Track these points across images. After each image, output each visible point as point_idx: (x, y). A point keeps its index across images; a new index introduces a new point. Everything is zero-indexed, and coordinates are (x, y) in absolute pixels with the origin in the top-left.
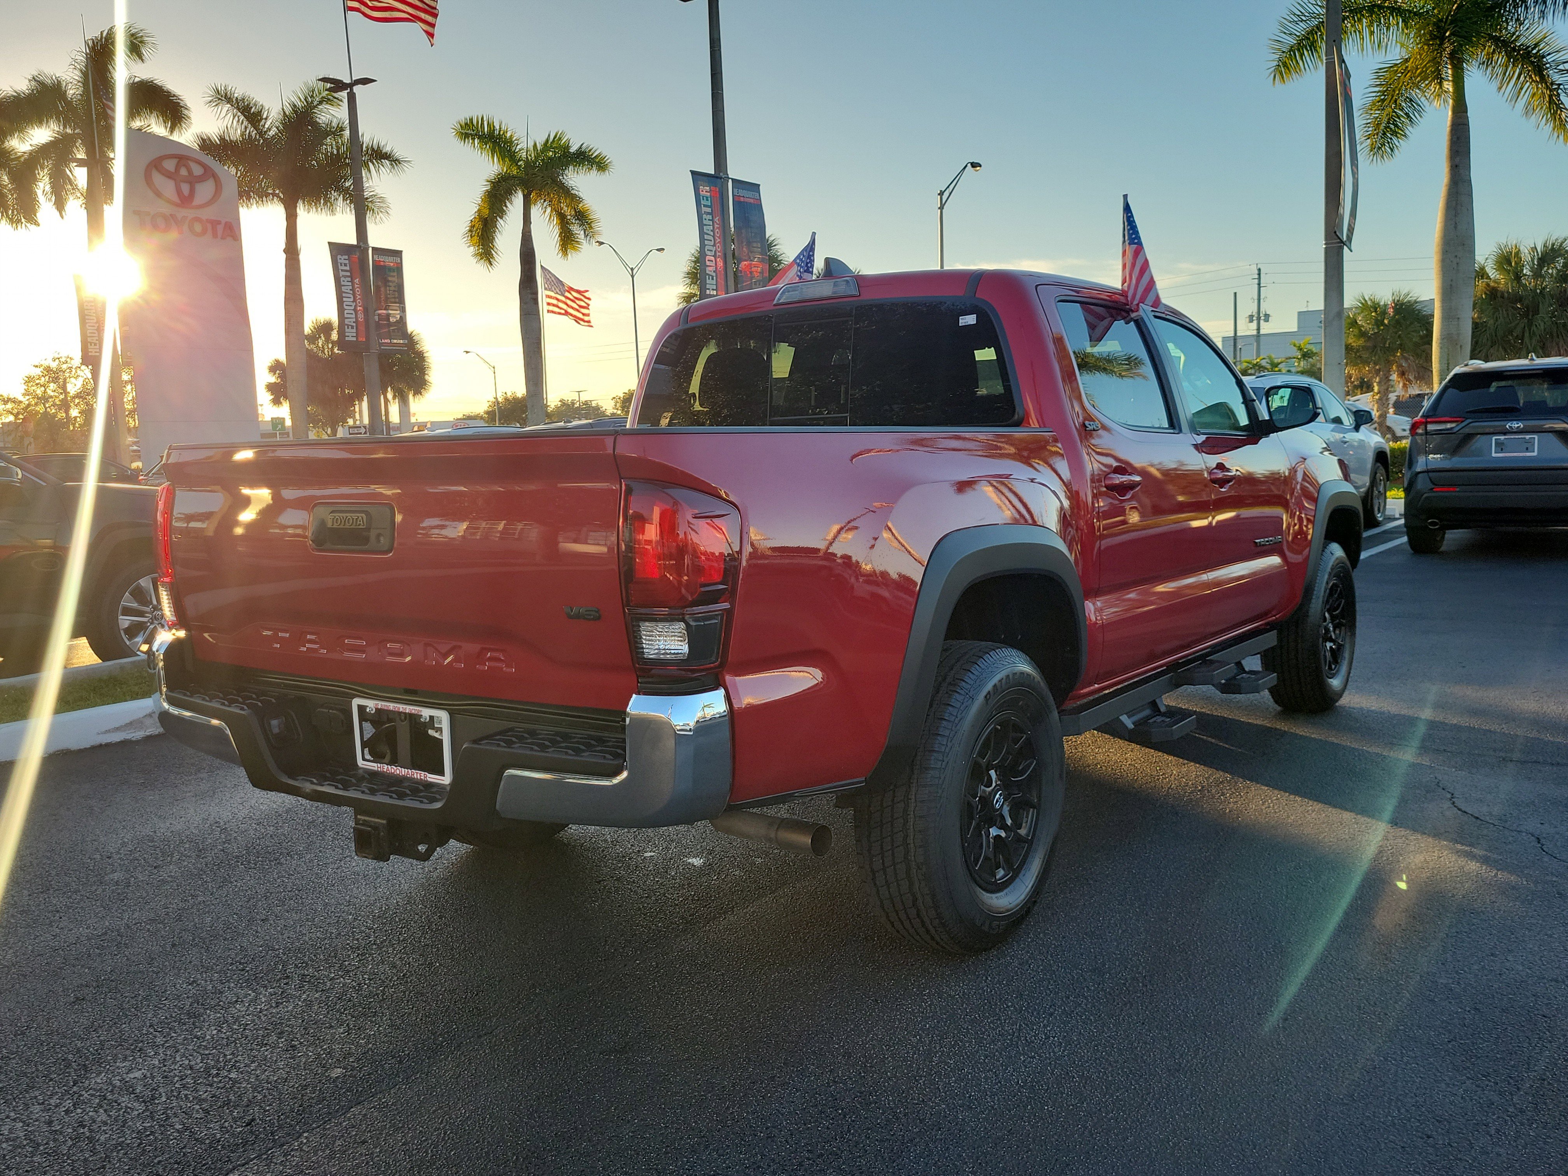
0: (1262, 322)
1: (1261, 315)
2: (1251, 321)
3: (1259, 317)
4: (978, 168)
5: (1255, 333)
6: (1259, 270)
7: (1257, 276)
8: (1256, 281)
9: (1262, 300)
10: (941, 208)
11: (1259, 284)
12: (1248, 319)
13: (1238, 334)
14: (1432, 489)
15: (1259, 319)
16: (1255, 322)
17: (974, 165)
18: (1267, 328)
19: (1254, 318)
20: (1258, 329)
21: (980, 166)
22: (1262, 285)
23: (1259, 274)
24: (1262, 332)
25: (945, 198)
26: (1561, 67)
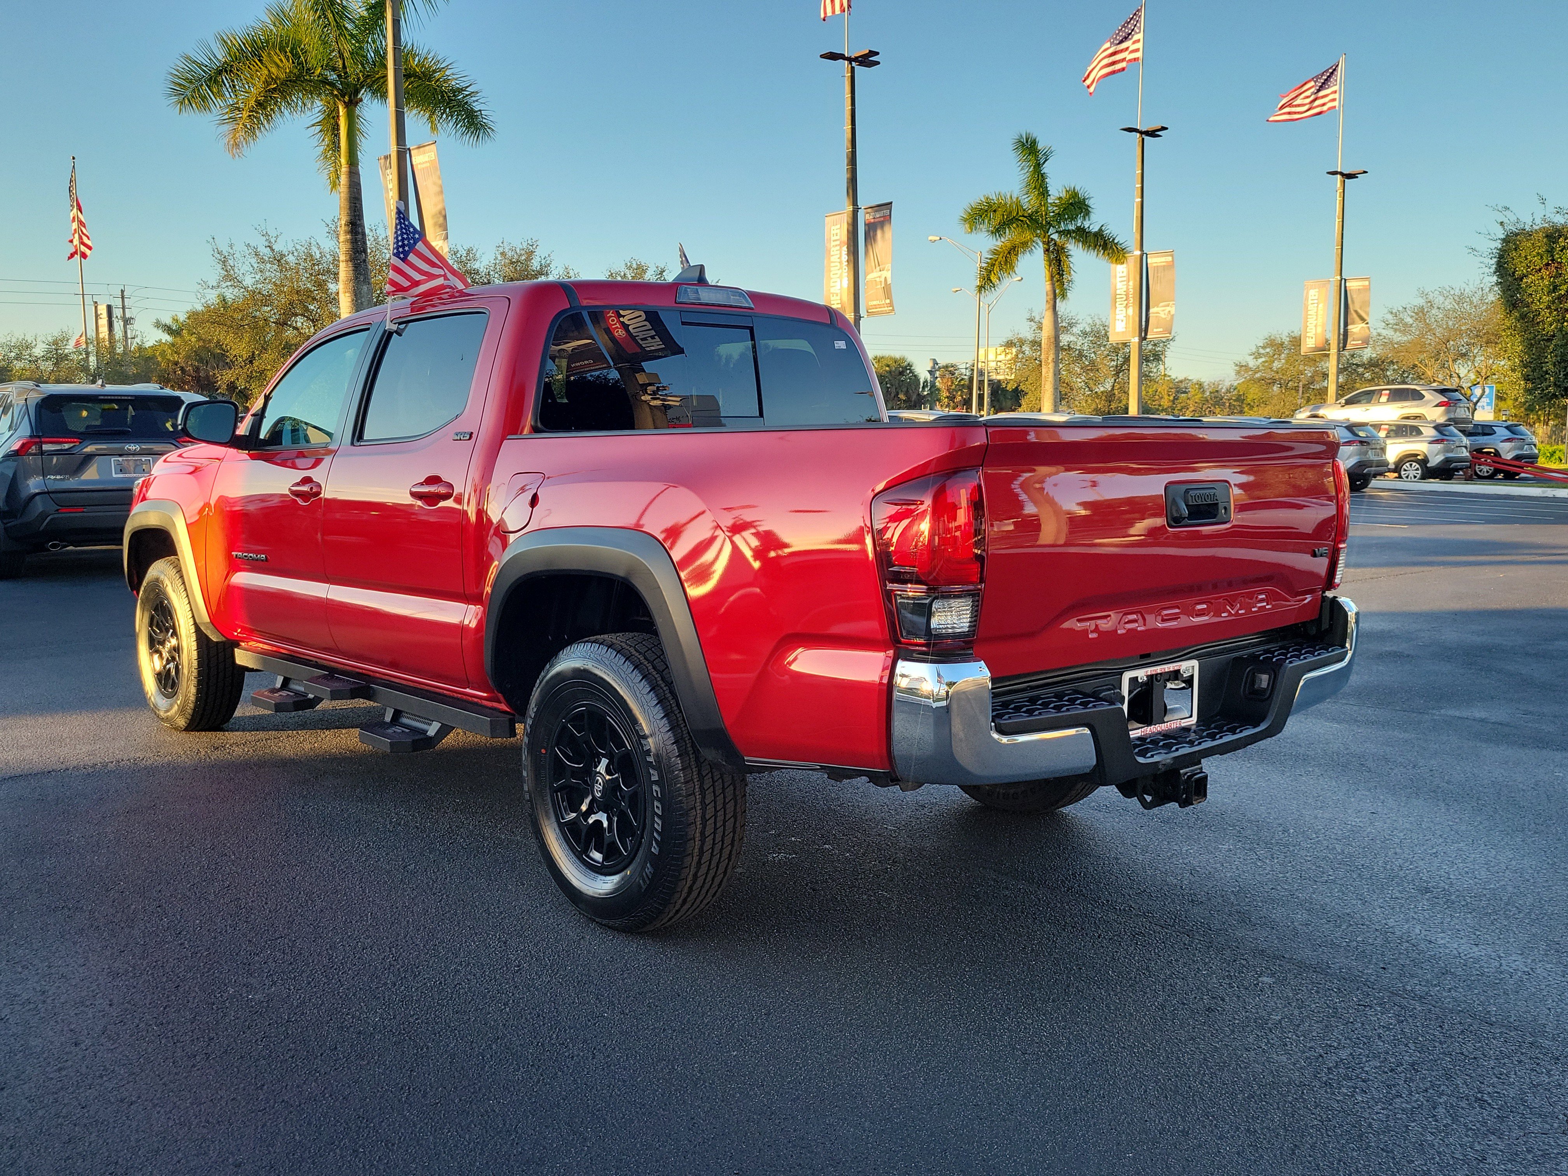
14: (57, 510)
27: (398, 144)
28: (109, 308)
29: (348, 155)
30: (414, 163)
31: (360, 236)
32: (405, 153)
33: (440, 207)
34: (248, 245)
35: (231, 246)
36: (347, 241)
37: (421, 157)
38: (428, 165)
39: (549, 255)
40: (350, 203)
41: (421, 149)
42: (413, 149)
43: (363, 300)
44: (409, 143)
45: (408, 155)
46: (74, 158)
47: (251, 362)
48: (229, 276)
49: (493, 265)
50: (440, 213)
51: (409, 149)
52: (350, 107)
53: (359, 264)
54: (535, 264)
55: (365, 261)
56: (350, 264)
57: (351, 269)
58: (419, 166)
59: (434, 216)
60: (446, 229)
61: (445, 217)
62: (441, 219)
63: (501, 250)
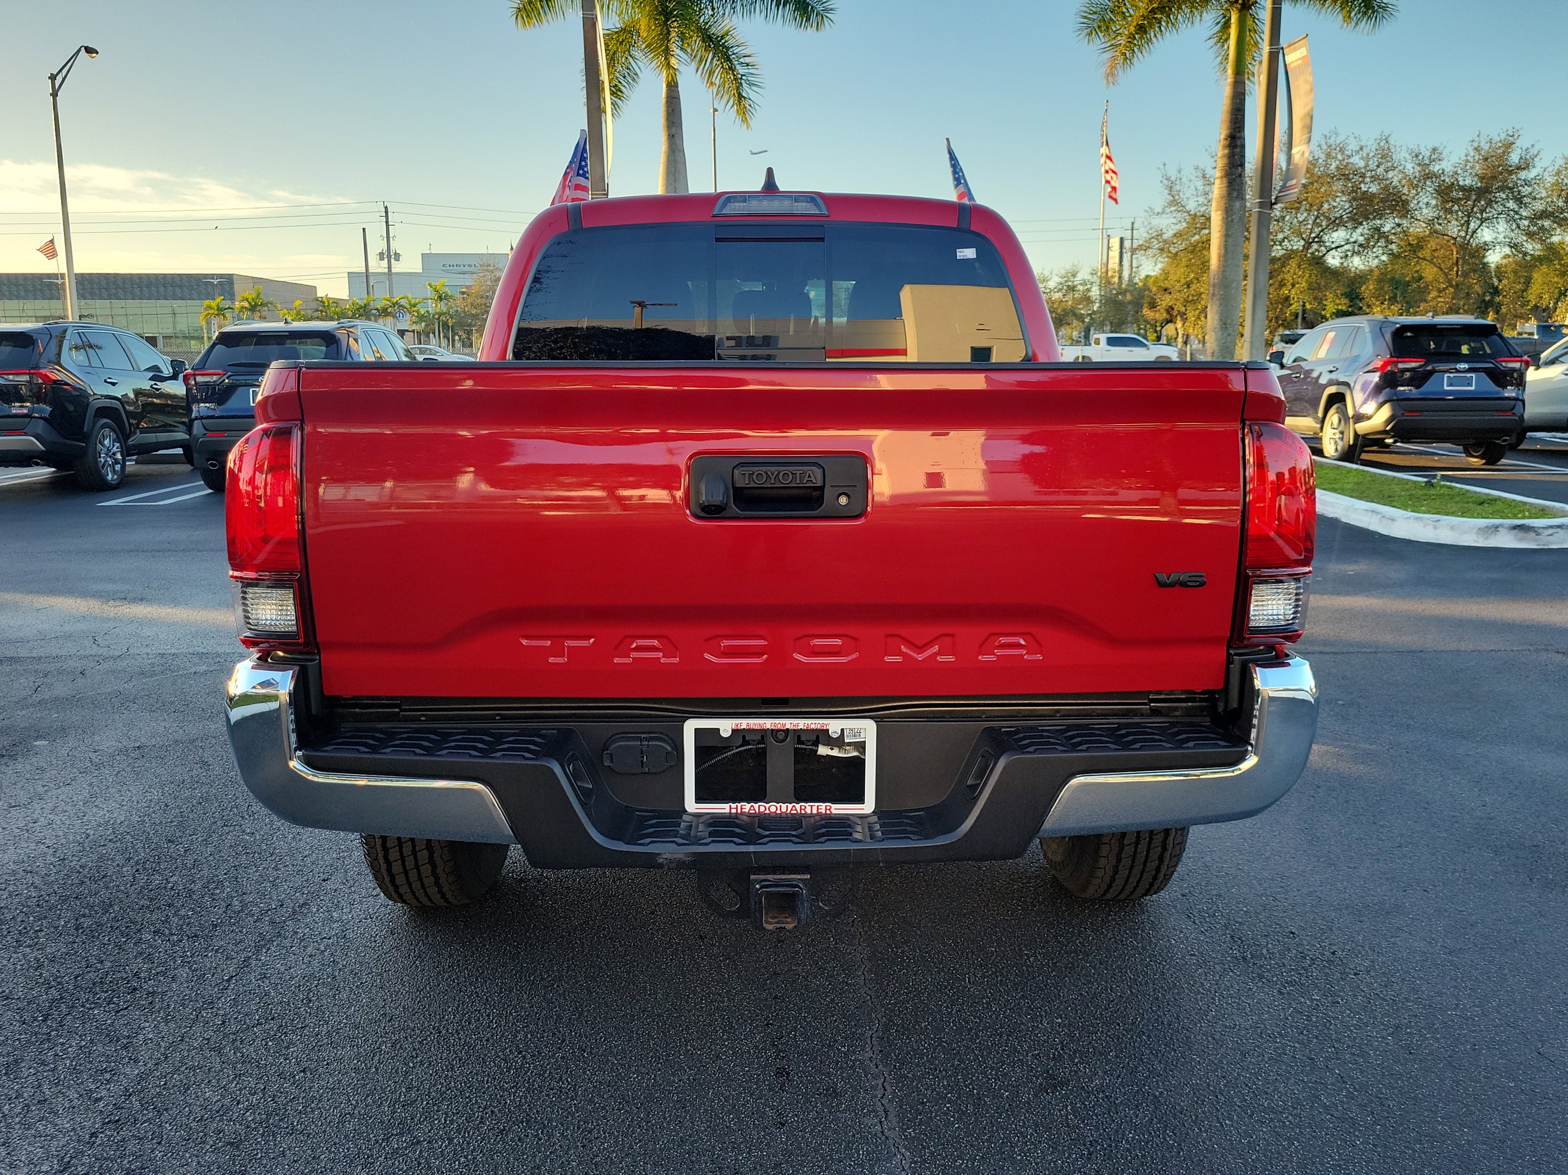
0: (393, 260)
1: (392, 254)
2: (382, 259)
3: (389, 255)
4: (94, 55)
5: (386, 270)
6: (386, 208)
7: (384, 215)
8: (384, 219)
9: (391, 239)
10: (54, 95)
11: (387, 222)
12: (378, 257)
13: (370, 271)
15: (389, 257)
16: (386, 260)
17: (89, 50)
18: (397, 267)
19: (385, 256)
20: (390, 267)
21: (97, 53)
22: (390, 224)
23: (386, 212)
24: (394, 270)
25: (57, 83)
26: (742, 60)
27: (1271, 44)
28: (1122, 240)
29: (1235, 64)
30: (1287, 63)
31: (1238, 150)
32: (1278, 53)
33: (1309, 108)
34: (1197, 168)
35: (1179, 171)
36: (1224, 156)
37: (1293, 54)
38: (1300, 62)
39: (1533, 145)
40: (1232, 115)
41: (1292, 47)
42: (1286, 48)
43: (1234, 217)
44: (1283, 42)
45: (1281, 55)
46: (1107, 102)
47: (1188, 286)
48: (1175, 203)
49: (1463, 163)
50: (1308, 114)
51: (1282, 48)
52: (1243, 13)
53: (1234, 180)
54: (1514, 158)
55: (1240, 175)
56: (1225, 180)
57: (1224, 185)
58: (1292, 65)
59: (1302, 119)
60: (1311, 132)
61: (1312, 117)
62: (1309, 120)
63: (1475, 145)
